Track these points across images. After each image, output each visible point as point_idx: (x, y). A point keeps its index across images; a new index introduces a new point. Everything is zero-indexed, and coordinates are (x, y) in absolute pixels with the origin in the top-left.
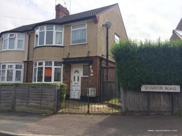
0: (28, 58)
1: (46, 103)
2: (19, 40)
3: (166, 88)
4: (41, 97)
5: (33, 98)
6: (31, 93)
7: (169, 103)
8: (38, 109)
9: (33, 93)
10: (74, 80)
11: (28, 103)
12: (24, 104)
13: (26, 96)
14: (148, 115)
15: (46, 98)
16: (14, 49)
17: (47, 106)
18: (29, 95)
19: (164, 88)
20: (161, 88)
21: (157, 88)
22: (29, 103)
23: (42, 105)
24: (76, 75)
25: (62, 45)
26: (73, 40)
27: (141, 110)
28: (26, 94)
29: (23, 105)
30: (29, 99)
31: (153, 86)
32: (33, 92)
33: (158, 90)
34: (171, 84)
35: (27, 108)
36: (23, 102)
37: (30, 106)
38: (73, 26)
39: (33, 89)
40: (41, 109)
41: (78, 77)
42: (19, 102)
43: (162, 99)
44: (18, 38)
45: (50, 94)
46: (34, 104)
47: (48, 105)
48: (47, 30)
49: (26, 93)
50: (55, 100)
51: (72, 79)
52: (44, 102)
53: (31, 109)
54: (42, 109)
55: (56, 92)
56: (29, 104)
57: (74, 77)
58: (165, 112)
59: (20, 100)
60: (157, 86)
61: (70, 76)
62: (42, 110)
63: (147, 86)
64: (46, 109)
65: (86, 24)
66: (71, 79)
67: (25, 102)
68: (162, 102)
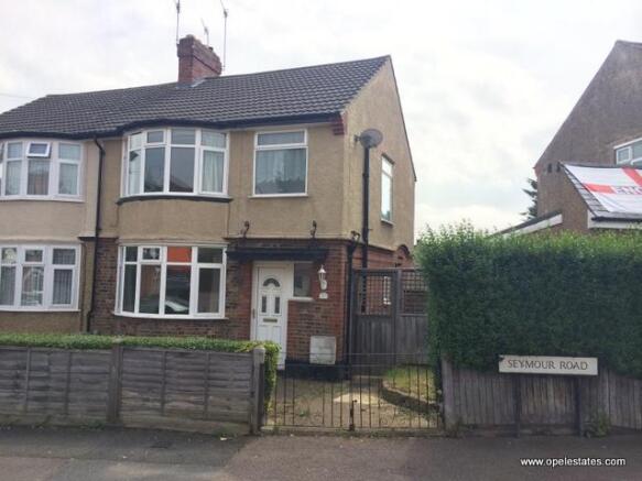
0: (98, 229)
1: (224, 401)
2: (62, 165)
3: (562, 365)
4: (209, 386)
5: (182, 388)
6: (173, 371)
7: (568, 404)
8: (200, 422)
9: (181, 373)
10: (264, 310)
11: (163, 402)
12: (150, 404)
13: (157, 382)
14: (515, 436)
15: (224, 387)
16: (46, 193)
17: (226, 411)
18: (167, 379)
19: (557, 365)
20: (551, 365)
21: (541, 364)
22: (168, 402)
23: (210, 409)
24: (271, 292)
25: (224, 194)
26: (259, 181)
27: (497, 422)
28: (157, 375)
29: (149, 409)
30: (167, 391)
31: (530, 359)
32: (179, 370)
33: (541, 371)
34: (575, 355)
35: (160, 418)
36: (148, 400)
37: (172, 412)
38: (259, 136)
39: (180, 359)
40: (206, 419)
41: (277, 300)
42: (133, 398)
43: (551, 393)
44: (60, 157)
45: (237, 376)
46: (184, 406)
47: (229, 408)
48: (173, 142)
49: (158, 371)
50: (252, 393)
51: (257, 305)
52: (217, 400)
53: (175, 419)
54: (211, 420)
55: (257, 371)
56: (168, 406)
57: (264, 300)
58: (557, 426)
59: (136, 394)
60: (541, 359)
61: (249, 297)
62: (214, 423)
63: (513, 358)
64: (224, 421)
65: (306, 134)
66: (254, 307)
67: (155, 400)
68: (552, 401)
